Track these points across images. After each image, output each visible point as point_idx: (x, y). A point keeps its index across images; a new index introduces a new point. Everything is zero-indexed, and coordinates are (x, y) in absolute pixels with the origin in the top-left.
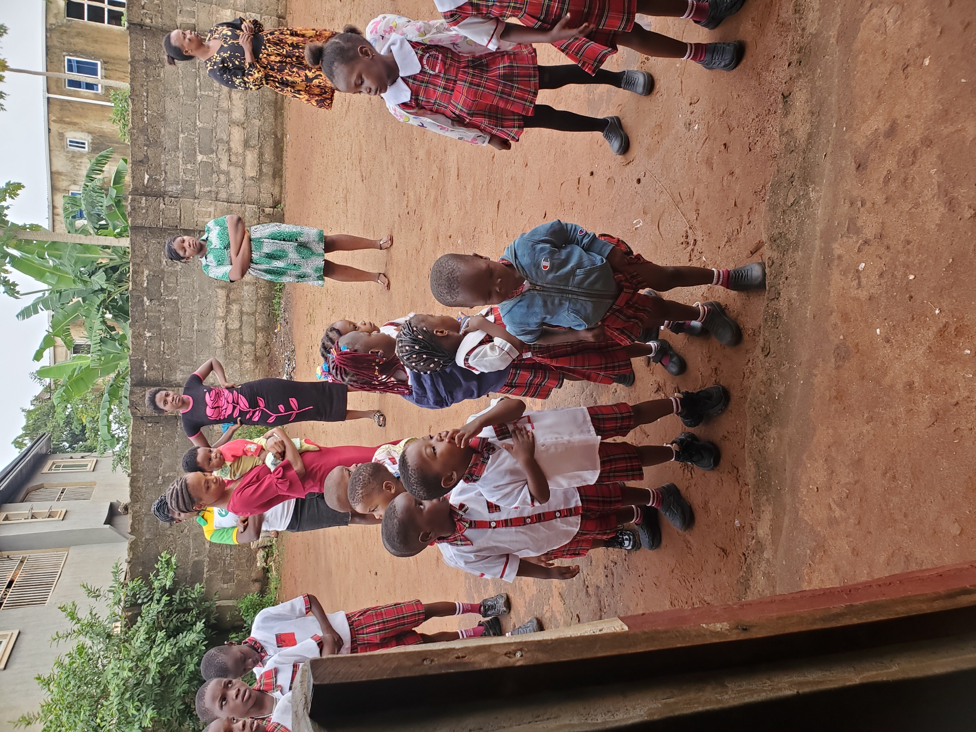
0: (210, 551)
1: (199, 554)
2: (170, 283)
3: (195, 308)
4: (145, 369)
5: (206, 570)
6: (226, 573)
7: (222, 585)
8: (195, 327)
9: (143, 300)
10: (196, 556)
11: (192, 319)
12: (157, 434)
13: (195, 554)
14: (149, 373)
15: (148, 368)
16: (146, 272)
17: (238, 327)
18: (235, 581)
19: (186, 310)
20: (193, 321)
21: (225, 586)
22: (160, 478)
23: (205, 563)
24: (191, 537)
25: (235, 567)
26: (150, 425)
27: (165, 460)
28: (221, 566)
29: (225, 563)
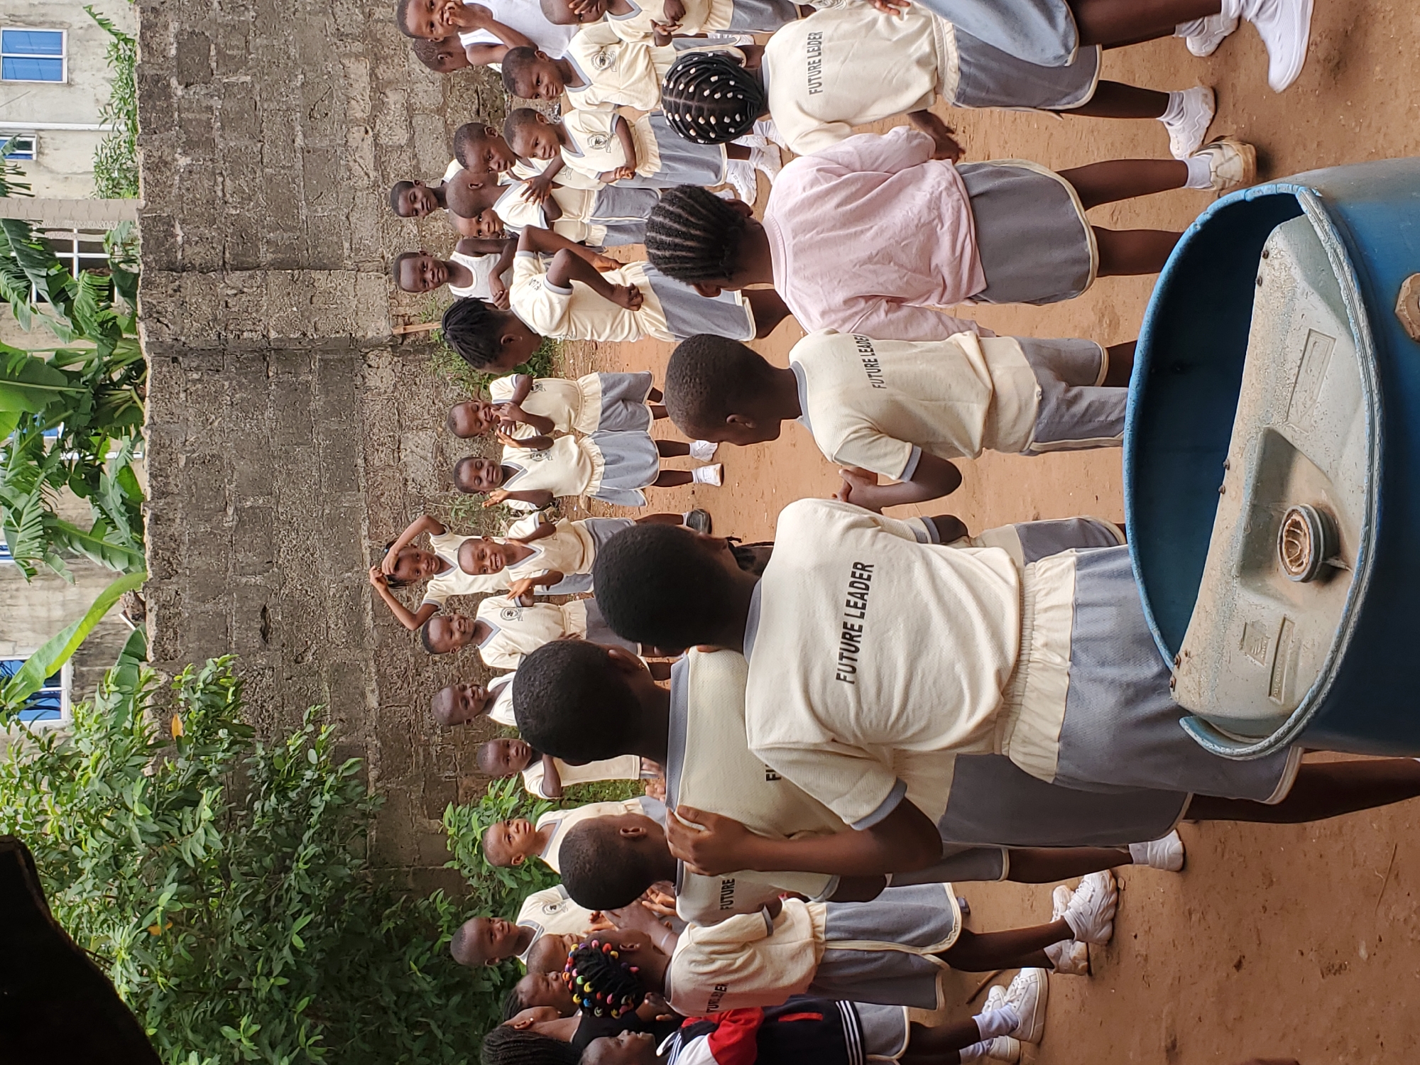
0: (381, 718)
1: (349, 724)
2: (232, 48)
3: (295, 99)
4: (179, 239)
5: (375, 776)
6: (433, 782)
7: (425, 822)
8: (299, 141)
9: (169, 85)
11: (289, 125)
12: (215, 398)
13: (338, 725)
14: (189, 251)
15: (187, 241)
16: (174, 27)
17: (403, 142)
19: (273, 106)
20: (293, 128)
22: (230, 511)
23: (372, 756)
24: (323, 675)
25: (460, 765)
26: (196, 376)
27: (241, 465)
28: (417, 763)
29: (428, 755)
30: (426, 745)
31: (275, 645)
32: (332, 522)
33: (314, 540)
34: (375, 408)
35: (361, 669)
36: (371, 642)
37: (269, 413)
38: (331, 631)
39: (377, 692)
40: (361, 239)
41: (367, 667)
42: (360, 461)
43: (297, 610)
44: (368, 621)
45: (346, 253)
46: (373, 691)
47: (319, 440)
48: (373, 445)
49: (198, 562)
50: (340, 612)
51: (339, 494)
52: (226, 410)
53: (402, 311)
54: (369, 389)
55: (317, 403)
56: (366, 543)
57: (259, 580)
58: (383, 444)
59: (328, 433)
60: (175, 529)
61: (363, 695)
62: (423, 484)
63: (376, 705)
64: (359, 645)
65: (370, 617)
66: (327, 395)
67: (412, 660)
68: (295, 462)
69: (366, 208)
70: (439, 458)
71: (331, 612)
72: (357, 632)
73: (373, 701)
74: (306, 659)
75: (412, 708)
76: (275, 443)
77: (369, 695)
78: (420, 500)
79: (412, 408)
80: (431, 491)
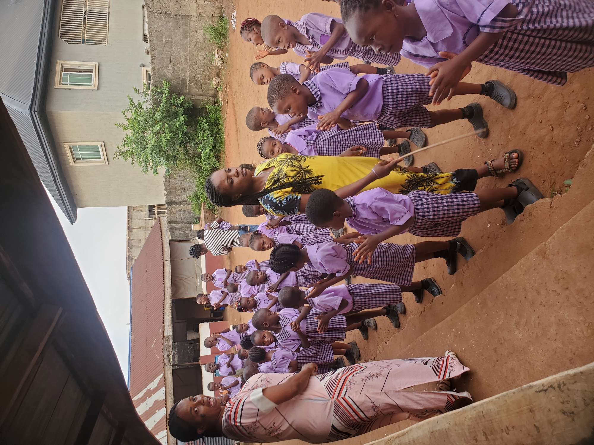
0: (190, 75)
5: (188, 83)
6: (198, 85)
7: (196, 89)
10: (183, 77)
12: (161, 19)
18: (202, 89)
21: (198, 90)
22: (164, 41)
23: (188, 80)
26: (156, 14)
27: (166, 33)
30: (197, 80)
31: (172, 63)
32: (183, 44)
33: (179, 47)
35: (187, 68)
36: (189, 64)
37: (171, 23)
42: (189, 34)
43: (176, 58)
44: (188, 61)
46: (189, 71)
47: (181, 29)
48: (191, 32)
49: (158, 49)
51: (184, 40)
52: (163, 22)
53: (199, 11)
54: (191, 20)
55: (181, 22)
56: (189, 49)
57: (169, 53)
58: (193, 32)
59: (183, 28)
60: (154, 42)
61: (187, 72)
62: (200, 40)
63: (189, 73)
64: (187, 65)
68: (176, 33)
70: (204, 35)
76: (172, 30)
78: (199, 43)
79: (200, 25)
80: (202, 41)
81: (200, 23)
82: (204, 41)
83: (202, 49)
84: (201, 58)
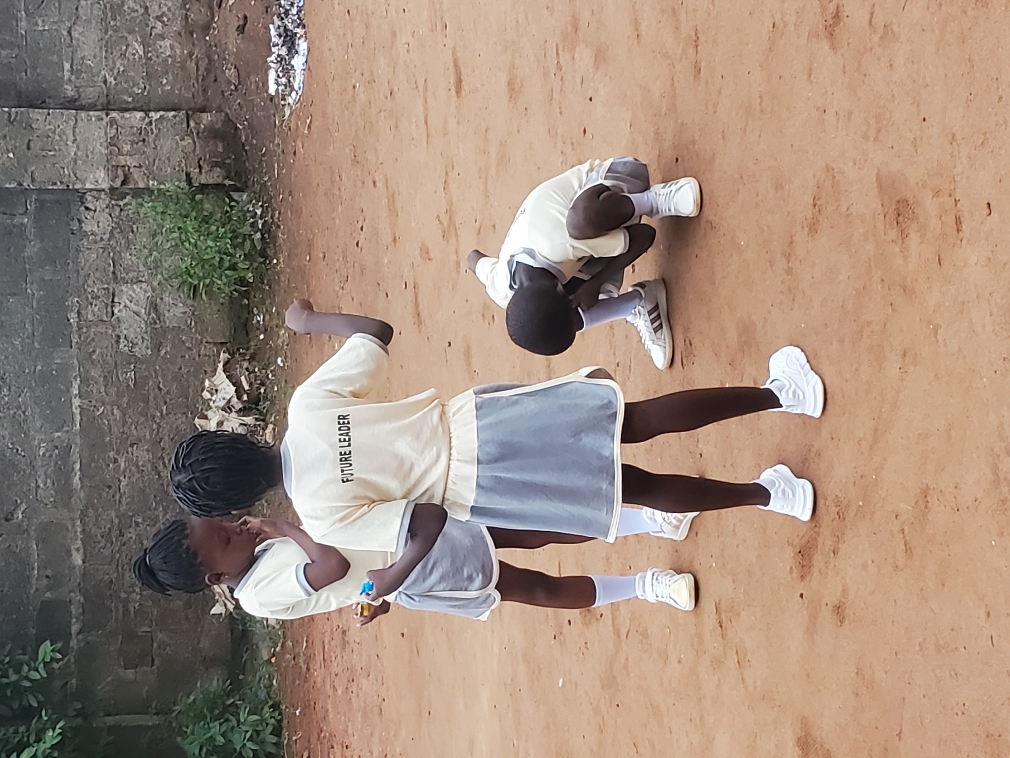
0: (84, 575)
1: (55, 581)
5: (75, 628)
7: (121, 671)
10: (50, 589)
13: (45, 582)
18: (156, 662)
21: (130, 674)
23: (73, 609)
24: (32, 533)
25: (156, 621)
28: (117, 619)
29: (126, 610)
30: (126, 602)
32: (44, 379)
33: (26, 397)
34: (90, 257)
35: (67, 528)
36: (78, 503)
38: (40, 491)
39: (82, 551)
40: (83, 58)
41: (74, 525)
42: (74, 317)
44: (76, 480)
45: (67, 75)
46: (78, 550)
47: (33, 290)
48: (87, 298)
50: (49, 472)
51: (52, 350)
54: (85, 235)
55: (32, 249)
56: (76, 402)
58: (96, 297)
59: (43, 283)
61: (69, 553)
62: (135, 341)
63: (80, 562)
64: (67, 505)
65: (77, 477)
66: (42, 240)
67: (116, 521)
69: (90, 22)
70: (153, 315)
71: (41, 472)
72: (64, 491)
73: (77, 559)
74: (15, 516)
75: (114, 567)
77: (74, 553)
78: (131, 359)
79: (128, 258)
80: (142, 350)
81: (129, 243)
82: (158, 347)
83: (147, 402)
84: (142, 455)
